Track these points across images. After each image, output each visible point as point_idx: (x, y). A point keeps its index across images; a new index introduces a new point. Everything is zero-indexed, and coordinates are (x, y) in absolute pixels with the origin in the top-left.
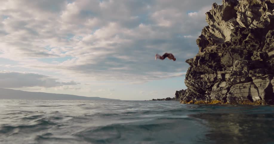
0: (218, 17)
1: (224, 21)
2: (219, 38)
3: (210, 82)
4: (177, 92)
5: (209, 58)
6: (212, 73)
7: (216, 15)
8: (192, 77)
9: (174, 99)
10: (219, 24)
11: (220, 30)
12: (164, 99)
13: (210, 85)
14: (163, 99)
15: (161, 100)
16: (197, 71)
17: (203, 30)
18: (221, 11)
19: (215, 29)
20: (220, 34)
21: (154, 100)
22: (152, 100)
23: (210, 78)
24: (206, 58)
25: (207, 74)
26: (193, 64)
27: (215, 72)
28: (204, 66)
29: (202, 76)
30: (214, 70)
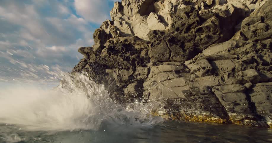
0: (132, 9)
1: (139, 15)
2: (126, 33)
3: (121, 81)
5: (123, 49)
6: (125, 69)
7: (130, 6)
8: (90, 70)
10: (129, 19)
11: (129, 25)
13: (121, 86)
16: (101, 63)
17: (104, 22)
18: (138, 2)
19: (124, 22)
20: (129, 30)
23: (122, 76)
24: (116, 48)
25: (117, 69)
26: (92, 53)
27: (131, 67)
28: (115, 57)
29: (108, 71)
30: (131, 64)
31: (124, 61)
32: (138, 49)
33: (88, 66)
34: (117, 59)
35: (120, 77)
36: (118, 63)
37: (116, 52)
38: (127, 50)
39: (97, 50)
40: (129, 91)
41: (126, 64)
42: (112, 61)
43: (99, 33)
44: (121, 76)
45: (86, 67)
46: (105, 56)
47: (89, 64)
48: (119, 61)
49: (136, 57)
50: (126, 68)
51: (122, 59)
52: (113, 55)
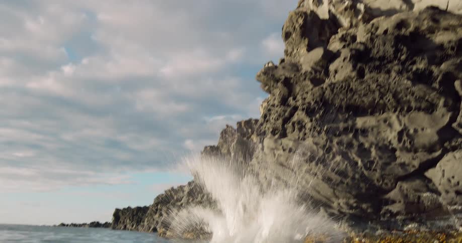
3: (412, 149)
4: (117, 211)
6: (419, 109)
8: (309, 125)
9: (106, 225)
12: (86, 224)
14: (84, 225)
15: (80, 225)
21: (63, 225)
22: (59, 226)
23: (416, 131)
24: (375, 51)
25: (391, 114)
26: (302, 79)
27: (441, 102)
28: (382, 78)
29: (365, 122)
30: (441, 93)
31: (414, 84)
32: (450, 42)
33: (300, 115)
34: (389, 84)
35: (408, 135)
36: (395, 95)
37: (377, 63)
38: (414, 53)
39: (315, 67)
40: (453, 177)
41: (422, 94)
42: (374, 92)
43: (301, 21)
44: (412, 131)
45: (295, 118)
46: (347, 80)
47: (303, 110)
48: (399, 89)
49: (456, 69)
50: (423, 105)
51: (408, 79)
52: (373, 74)
